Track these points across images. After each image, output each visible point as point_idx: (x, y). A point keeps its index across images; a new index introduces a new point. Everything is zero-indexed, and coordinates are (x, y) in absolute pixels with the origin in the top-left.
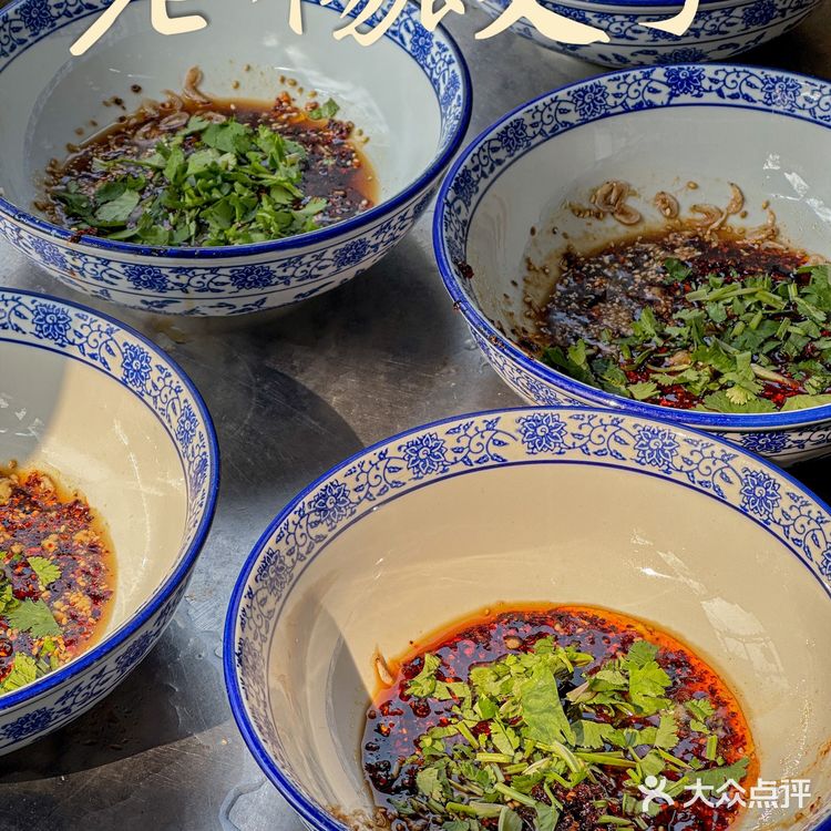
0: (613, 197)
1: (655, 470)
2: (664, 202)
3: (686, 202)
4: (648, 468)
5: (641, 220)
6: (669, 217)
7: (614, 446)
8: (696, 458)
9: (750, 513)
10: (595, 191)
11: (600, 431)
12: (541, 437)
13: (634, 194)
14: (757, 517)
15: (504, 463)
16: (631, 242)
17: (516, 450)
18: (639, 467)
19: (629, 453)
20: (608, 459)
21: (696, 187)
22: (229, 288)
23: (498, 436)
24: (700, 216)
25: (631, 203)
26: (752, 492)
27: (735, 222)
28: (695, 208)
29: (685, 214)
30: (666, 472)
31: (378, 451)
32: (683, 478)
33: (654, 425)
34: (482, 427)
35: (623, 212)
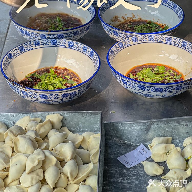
0: (116, 18)
1: (152, 41)
2: (123, 18)
3: (126, 17)
4: (151, 41)
5: (121, 21)
6: (125, 20)
7: (145, 39)
8: (158, 38)
9: (168, 43)
10: (113, 17)
11: (143, 37)
12: (135, 40)
13: (119, 17)
14: (169, 43)
15: (131, 45)
16: (121, 24)
17: (132, 43)
18: (149, 42)
19: (147, 40)
20: (145, 42)
21: (127, 15)
22: (73, 36)
23: (129, 41)
24: (129, 19)
25: (119, 19)
26: (167, 40)
27: (134, 19)
28: (128, 18)
29: (127, 19)
30: (154, 41)
31: (115, 45)
32: (156, 41)
33: (150, 35)
34: (127, 40)
35: (118, 20)
